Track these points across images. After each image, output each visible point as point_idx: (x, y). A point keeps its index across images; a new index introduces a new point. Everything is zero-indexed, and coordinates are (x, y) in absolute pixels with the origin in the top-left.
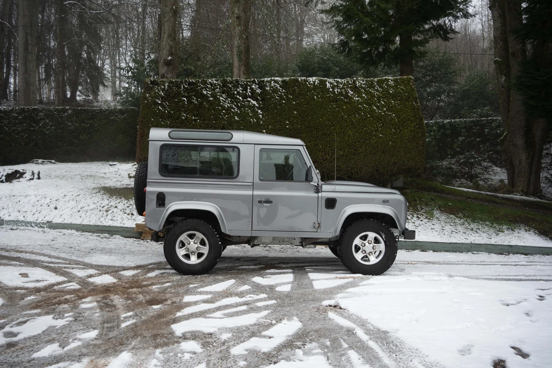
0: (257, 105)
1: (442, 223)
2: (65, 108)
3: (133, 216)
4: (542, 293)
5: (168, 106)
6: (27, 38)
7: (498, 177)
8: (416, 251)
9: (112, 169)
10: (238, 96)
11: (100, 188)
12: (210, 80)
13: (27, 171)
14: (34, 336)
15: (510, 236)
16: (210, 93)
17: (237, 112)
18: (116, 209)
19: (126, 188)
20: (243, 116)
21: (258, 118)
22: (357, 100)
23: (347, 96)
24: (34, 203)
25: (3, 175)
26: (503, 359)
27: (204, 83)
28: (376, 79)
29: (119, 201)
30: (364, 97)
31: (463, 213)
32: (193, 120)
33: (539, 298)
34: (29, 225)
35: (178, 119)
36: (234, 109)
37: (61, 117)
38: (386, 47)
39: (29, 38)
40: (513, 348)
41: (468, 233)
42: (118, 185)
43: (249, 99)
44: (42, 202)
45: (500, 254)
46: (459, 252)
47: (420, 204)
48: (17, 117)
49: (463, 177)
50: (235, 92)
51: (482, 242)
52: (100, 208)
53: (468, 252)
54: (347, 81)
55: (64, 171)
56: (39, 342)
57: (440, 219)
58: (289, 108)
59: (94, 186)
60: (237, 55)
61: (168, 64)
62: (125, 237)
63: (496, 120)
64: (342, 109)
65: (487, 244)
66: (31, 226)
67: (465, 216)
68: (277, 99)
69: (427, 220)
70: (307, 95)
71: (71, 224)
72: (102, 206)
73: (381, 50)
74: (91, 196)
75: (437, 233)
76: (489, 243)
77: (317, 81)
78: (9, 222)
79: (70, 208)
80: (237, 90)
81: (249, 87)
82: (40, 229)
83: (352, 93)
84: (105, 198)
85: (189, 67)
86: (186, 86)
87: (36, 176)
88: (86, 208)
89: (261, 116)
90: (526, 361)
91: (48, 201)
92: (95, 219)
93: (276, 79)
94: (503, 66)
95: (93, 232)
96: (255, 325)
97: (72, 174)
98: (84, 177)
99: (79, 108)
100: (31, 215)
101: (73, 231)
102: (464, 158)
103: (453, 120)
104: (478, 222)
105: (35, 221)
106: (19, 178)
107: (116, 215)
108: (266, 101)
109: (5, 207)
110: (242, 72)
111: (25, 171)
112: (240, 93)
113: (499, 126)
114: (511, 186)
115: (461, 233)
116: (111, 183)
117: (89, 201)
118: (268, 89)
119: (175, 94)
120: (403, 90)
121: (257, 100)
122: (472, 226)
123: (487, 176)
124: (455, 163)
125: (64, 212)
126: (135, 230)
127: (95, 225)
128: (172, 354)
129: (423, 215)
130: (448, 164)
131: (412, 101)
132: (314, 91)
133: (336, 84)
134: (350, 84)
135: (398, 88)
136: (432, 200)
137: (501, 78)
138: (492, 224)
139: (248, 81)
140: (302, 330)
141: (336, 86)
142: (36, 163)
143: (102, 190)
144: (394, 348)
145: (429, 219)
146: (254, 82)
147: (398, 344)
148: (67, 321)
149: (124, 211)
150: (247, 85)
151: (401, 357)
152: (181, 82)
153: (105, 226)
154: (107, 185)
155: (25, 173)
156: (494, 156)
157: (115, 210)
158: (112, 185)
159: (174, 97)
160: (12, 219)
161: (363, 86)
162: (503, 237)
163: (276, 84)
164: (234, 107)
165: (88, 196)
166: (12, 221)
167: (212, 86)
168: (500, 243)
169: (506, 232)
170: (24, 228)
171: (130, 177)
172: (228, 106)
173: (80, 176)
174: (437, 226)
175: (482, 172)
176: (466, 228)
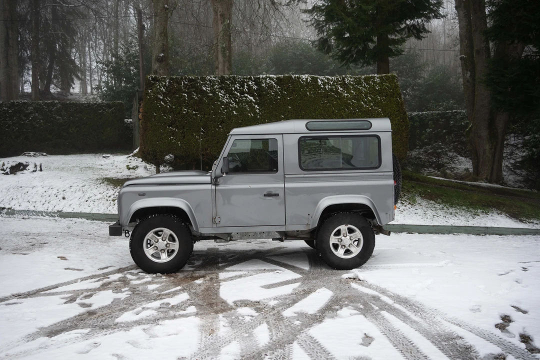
0: (254, 101)
1: (424, 208)
2: (54, 102)
4: (524, 265)
5: (169, 101)
6: (7, 32)
7: (463, 166)
8: (404, 234)
9: (107, 161)
10: (236, 92)
11: (103, 179)
12: (209, 77)
13: (30, 163)
14: (106, 306)
15: (485, 219)
16: (209, 89)
17: (235, 107)
20: (241, 110)
21: (255, 113)
22: (346, 96)
23: (337, 92)
24: (42, 194)
25: (7, 168)
26: (508, 315)
27: (203, 79)
28: (363, 77)
30: (353, 93)
31: (442, 199)
32: (194, 114)
34: (40, 215)
35: (179, 113)
36: (232, 104)
37: (51, 111)
38: (365, 45)
39: (10, 32)
40: (513, 307)
41: (448, 216)
42: (119, 176)
43: (246, 95)
44: (50, 192)
45: (477, 235)
46: (442, 234)
47: (402, 191)
48: (8, 111)
49: (431, 166)
50: (233, 89)
51: (461, 225)
52: (106, 198)
53: (450, 233)
54: (337, 79)
55: (61, 163)
56: (114, 311)
57: (422, 204)
58: (283, 104)
59: (96, 177)
60: (222, 51)
63: (460, 113)
64: (333, 104)
65: (465, 226)
66: (42, 215)
67: (443, 202)
68: (273, 95)
69: (410, 206)
70: (301, 92)
71: (81, 213)
72: (108, 195)
73: (360, 48)
74: (96, 186)
75: (421, 217)
76: (467, 225)
77: (309, 78)
78: (20, 212)
79: (77, 198)
80: (234, 87)
81: (246, 84)
82: (52, 218)
83: (342, 89)
84: (110, 189)
86: (186, 83)
87: (38, 168)
88: (93, 198)
89: (258, 111)
90: (526, 315)
91: (55, 191)
92: (103, 208)
93: (271, 76)
94: (468, 62)
95: (103, 220)
96: (292, 294)
97: (70, 165)
98: (82, 169)
99: (68, 102)
100: (41, 205)
101: (84, 220)
102: (431, 149)
103: (420, 113)
104: (456, 207)
105: (46, 211)
106: (22, 170)
108: (262, 97)
109: (15, 197)
111: (28, 164)
112: (238, 89)
113: (462, 119)
114: (476, 174)
115: (442, 217)
116: (112, 174)
117: (95, 191)
118: (264, 85)
119: (176, 90)
120: (388, 87)
121: (253, 95)
122: (451, 210)
123: (453, 165)
124: (423, 154)
125: (72, 202)
127: (104, 214)
128: (234, 317)
129: (406, 201)
130: (417, 154)
131: (396, 97)
132: (307, 87)
133: (326, 81)
134: (340, 81)
135: (383, 85)
136: (413, 187)
137: (467, 73)
138: (468, 208)
139: (245, 78)
140: (335, 297)
141: (327, 83)
142: (28, 156)
143: (106, 180)
145: (412, 205)
146: (250, 79)
147: (419, 306)
148: (127, 294)
150: (244, 82)
151: (425, 315)
152: (182, 78)
153: (114, 215)
154: (108, 176)
155: (28, 165)
156: (459, 147)
158: (113, 176)
159: (174, 93)
160: (23, 209)
161: (352, 83)
162: (479, 220)
163: (271, 81)
164: (232, 102)
165: (93, 187)
166: (23, 210)
167: (210, 82)
168: (477, 225)
169: (481, 215)
170: (35, 217)
171: (129, 169)
172: (226, 101)
173: (78, 168)
174: (420, 211)
175: (448, 161)
176: (446, 212)
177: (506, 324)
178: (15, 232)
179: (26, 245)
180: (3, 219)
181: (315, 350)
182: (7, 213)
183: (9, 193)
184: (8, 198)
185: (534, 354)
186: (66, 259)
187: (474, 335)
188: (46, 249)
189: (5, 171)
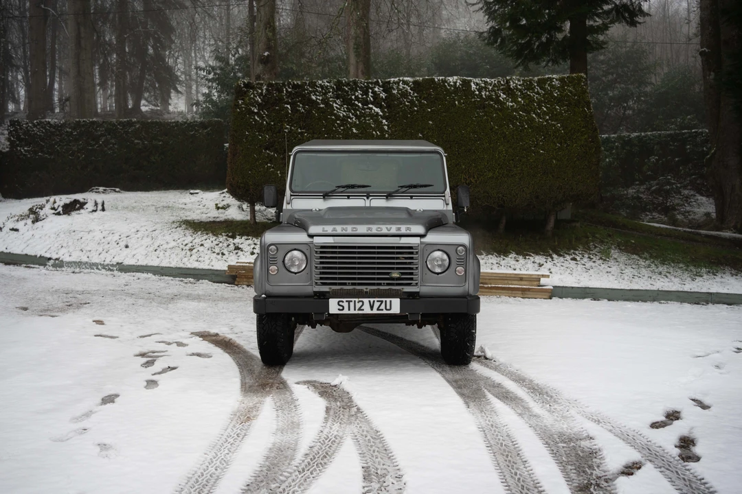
0: (381, 113)
1: (621, 265)
2: (131, 120)
3: (224, 256)
5: (266, 115)
6: (79, 29)
7: (703, 210)
8: (586, 300)
9: (194, 198)
10: (356, 102)
11: (181, 222)
12: (320, 82)
13: (89, 201)
15: (710, 282)
16: (321, 98)
17: (355, 122)
18: (202, 247)
19: (214, 222)
20: (363, 127)
21: (382, 131)
22: (511, 106)
23: (497, 101)
24: (99, 241)
25: (59, 206)
26: (678, 410)
27: (313, 85)
28: (536, 78)
29: (205, 237)
30: (521, 102)
31: (650, 253)
32: (300, 133)
33: (736, 350)
34: (95, 268)
35: (279, 132)
36: (351, 119)
37: (127, 133)
38: (551, 36)
39: (82, 29)
40: (693, 400)
41: (654, 277)
42: (204, 218)
43: (370, 106)
44: (109, 239)
45: (696, 303)
46: (642, 301)
47: (593, 241)
48: (71, 133)
49: (655, 209)
50: (353, 97)
51: (673, 289)
52: (182, 246)
53: (654, 301)
54: (499, 82)
55: (133, 201)
57: (619, 260)
58: (422, 117)
59: (173, 219)
60: (354, 48)
61: (265, 61)
62: (214, 282)
63: (702, 133)
64: (492, 118)
65: (679, 292)
66: (97, 268)
67: (651, 257)
68: (407, 106)
69: (601, 261)
70: (446, 100)
71: (146, 266)
72: (184, 244)
73: (544, 39)
74: (170, 231)
75: (614, 277)
76: (681, 290)
77: (458, 81)
78: (70, 264)
79: (144, 247)
80: (354, 95)
81: (370, 91)
82: (109, 273)
83: (505, 96)
84: (187, 234)
85: (290, 66)
86: (290, 90)
87: (100, 207)
88: (165, 246)
89: (386, 128)
90: (706, 411)
91: (116, 237)
92: (176, 260)
93: (406, 79)
94: (711, 59)
95: (175, 276)
97: (144, 204)
98: (158, 209)
99: (149, 121)
100: (97, 255)
101: (150, 275)
102: (657, 184)
103: (643, 134)
104: (669, 264)
105: (102, 263)
106: (79, 209)
107: (202, 255)
108: (393, 109)
109: (65, 245)
110: (360, 71)
111: (86, 201)
112: (359, 98)
113: (706, 141)
114: (720, 221)
115: (646, 278)
116: (195, 216)
117: (168, 238)
118: (395, 92)
119: (276, 99)
120: (571, 92)
121: (380, 107)
122: (661, 269)
123: (688, 208)
124: (644, 192)
125: (137, 251)
126: (227, 274)
127: (176, 268)
129: (596, 255)
130: (635, 193)
131: (583, 107)
132: (455, 94)
133: (483, 85)
134: (502, 85)
135: (564, 90)
136: (610, 236)
137: (710, 75)
138: (688, 266)
139: (370, 83)
141: (484, 88)
142: (96, 192)
143: (184, 224)
144: (549, 398)
145: (605, 260)
146: (377, 83)
147: (554, 395)
149: (212, 249)
150: (368, 88)
151: (556, 406)
152: (284, 84)
153: (189, 269)
154: (189, 218)
155: (87, 203)
156: (698, 182)
157: (201, 249)
158: (195, 218)
159: (273, 105)
160: (74, 260)
161: (519, 87)
162: (700, 283)
163: (405, 86)
164: (352, 116)
165: (166, 232)
166: (74, 262)
167: (322, 89)
168: (696, 290)
169: (705, 277)
170: (89, 270)
171: (218, 208)
172: (343, 115)
173: (153, 208)
174: (615, 269)
175: (682, 203)
176: (653, 272)
177: (670, 422)
178: (54, 289)
179: (60, 305)
180: (47, 272)
181: (374, 447)
182: (54, 266)
183: (59, 239)
184: (56, 245)
185: (686, 463)
186: (103, 324)
187: (611, 436)
188: (84, 310)
189: (56, 210)
